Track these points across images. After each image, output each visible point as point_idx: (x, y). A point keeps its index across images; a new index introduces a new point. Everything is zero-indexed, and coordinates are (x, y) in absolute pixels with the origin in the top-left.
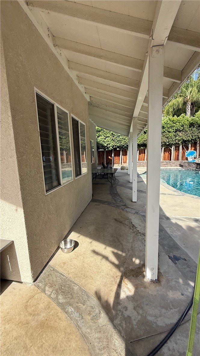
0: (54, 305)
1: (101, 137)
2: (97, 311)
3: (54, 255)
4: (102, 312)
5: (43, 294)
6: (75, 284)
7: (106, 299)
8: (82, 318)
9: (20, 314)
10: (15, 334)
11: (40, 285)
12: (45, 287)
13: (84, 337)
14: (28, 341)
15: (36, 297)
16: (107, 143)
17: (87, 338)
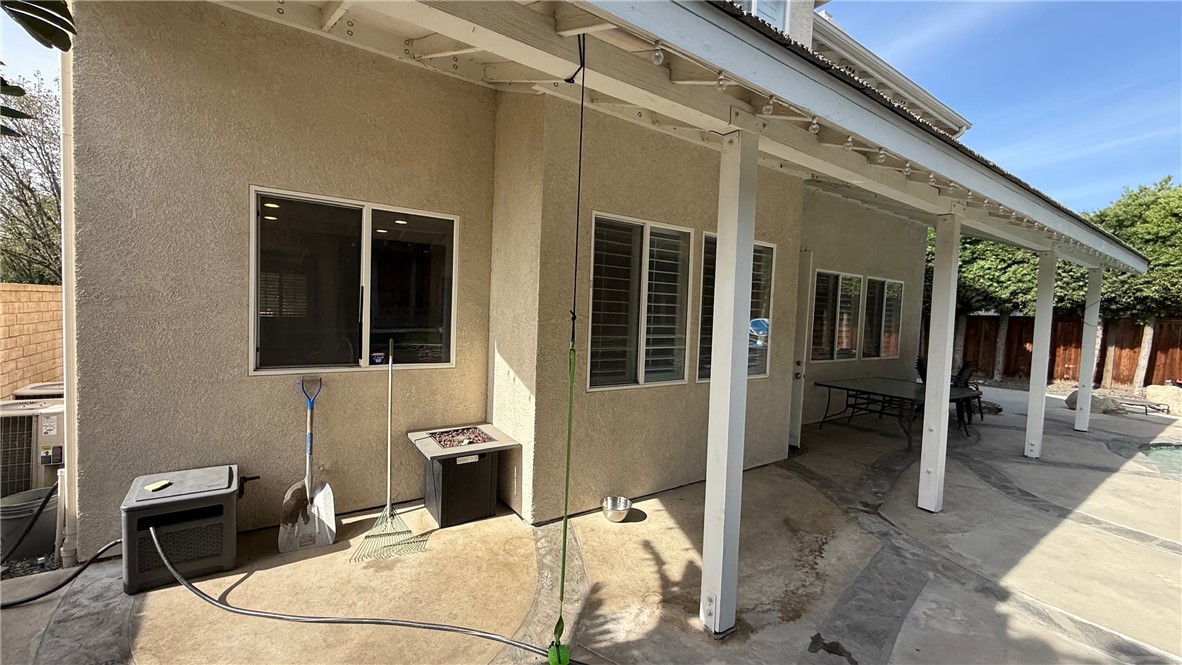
0: (534, 559)
1: (982, 263)
2: (576, 597)
3: (589, 512)
4: (580, 602)
5: (533, 543)
6: (581, 558)
7: (603, 597)
8: (551, 589)
9: (496, 544)
10: (480, 554)
11: (540, 533)
12: (541, 538)
13: (536, 603)
14: (485, 566)
15: (524, 540)
16: (1012, 288)
17: (537, 605)
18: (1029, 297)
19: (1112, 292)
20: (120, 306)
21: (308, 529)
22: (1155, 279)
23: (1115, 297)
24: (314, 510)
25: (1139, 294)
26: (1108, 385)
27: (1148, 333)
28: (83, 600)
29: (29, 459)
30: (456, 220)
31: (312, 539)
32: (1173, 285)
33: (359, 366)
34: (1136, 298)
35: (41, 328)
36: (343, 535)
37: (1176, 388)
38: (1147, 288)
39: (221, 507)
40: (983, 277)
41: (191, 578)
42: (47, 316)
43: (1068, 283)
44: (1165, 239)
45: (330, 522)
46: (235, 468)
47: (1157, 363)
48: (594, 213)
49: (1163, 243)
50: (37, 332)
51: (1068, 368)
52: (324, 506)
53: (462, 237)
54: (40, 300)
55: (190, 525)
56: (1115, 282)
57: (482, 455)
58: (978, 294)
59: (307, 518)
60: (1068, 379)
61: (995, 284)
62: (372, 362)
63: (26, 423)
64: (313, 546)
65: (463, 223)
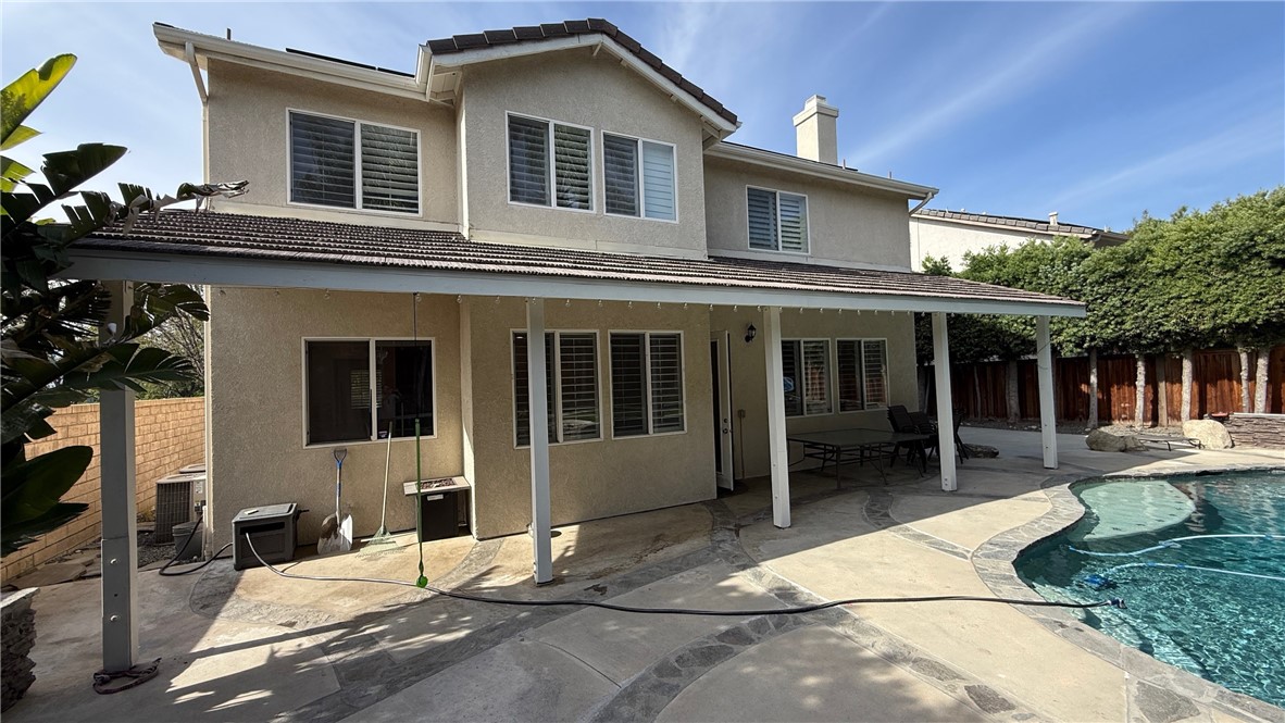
0: (465, 556)
5: (471, 549)
6: (495, 555)
8: (463, 568)
9: (447, 550)
10: (434, 554)
11: (483, 545)
12: (478, 546)
13: (449, 574)
14: (432, 559)
15: (466, 547)
18: (1061, 338)
19: (1137, 328)
20: (233, 413)
21: (336, 542)
22: (1171, 313)
23: (1141, 333)
24: (341, 531)
25: (1161, 328)
26: (1165, 423)
27: (1187, 366)
28: (215, 572)
29: (188, 509)
30: (433, 340)
31: (338, 547)
32: (1190, 317)
33: (370, 440)
34: (1161, 333)
35: (194, 429)
36: (357, 545)
37: (1212, 421)
38: (1167, 321)
39: (283, 523)
40: (1016, 321)
41: (271, 563)
42: (198, 420)
43: (1095, 322)
44: (1172, 272)
45: (349, 537)
46: (295, 505)
47: (1209, 397)
48: (511, 330)
49: (1173, 276)
50: (191, 432)
51: (1125, 408)
52: (347, 529)
53: (437, 350)
54: (194, 409)
55: (267, 533)
56: (1137, 317)
57: (445, 493)
58: (1015, 339)
59: (337, 535)
60: (1126, 419)
61: (1029, 328)
62: (379, 437)
63: (187, 486)
64: (337, 551)
65: (438, 341)
